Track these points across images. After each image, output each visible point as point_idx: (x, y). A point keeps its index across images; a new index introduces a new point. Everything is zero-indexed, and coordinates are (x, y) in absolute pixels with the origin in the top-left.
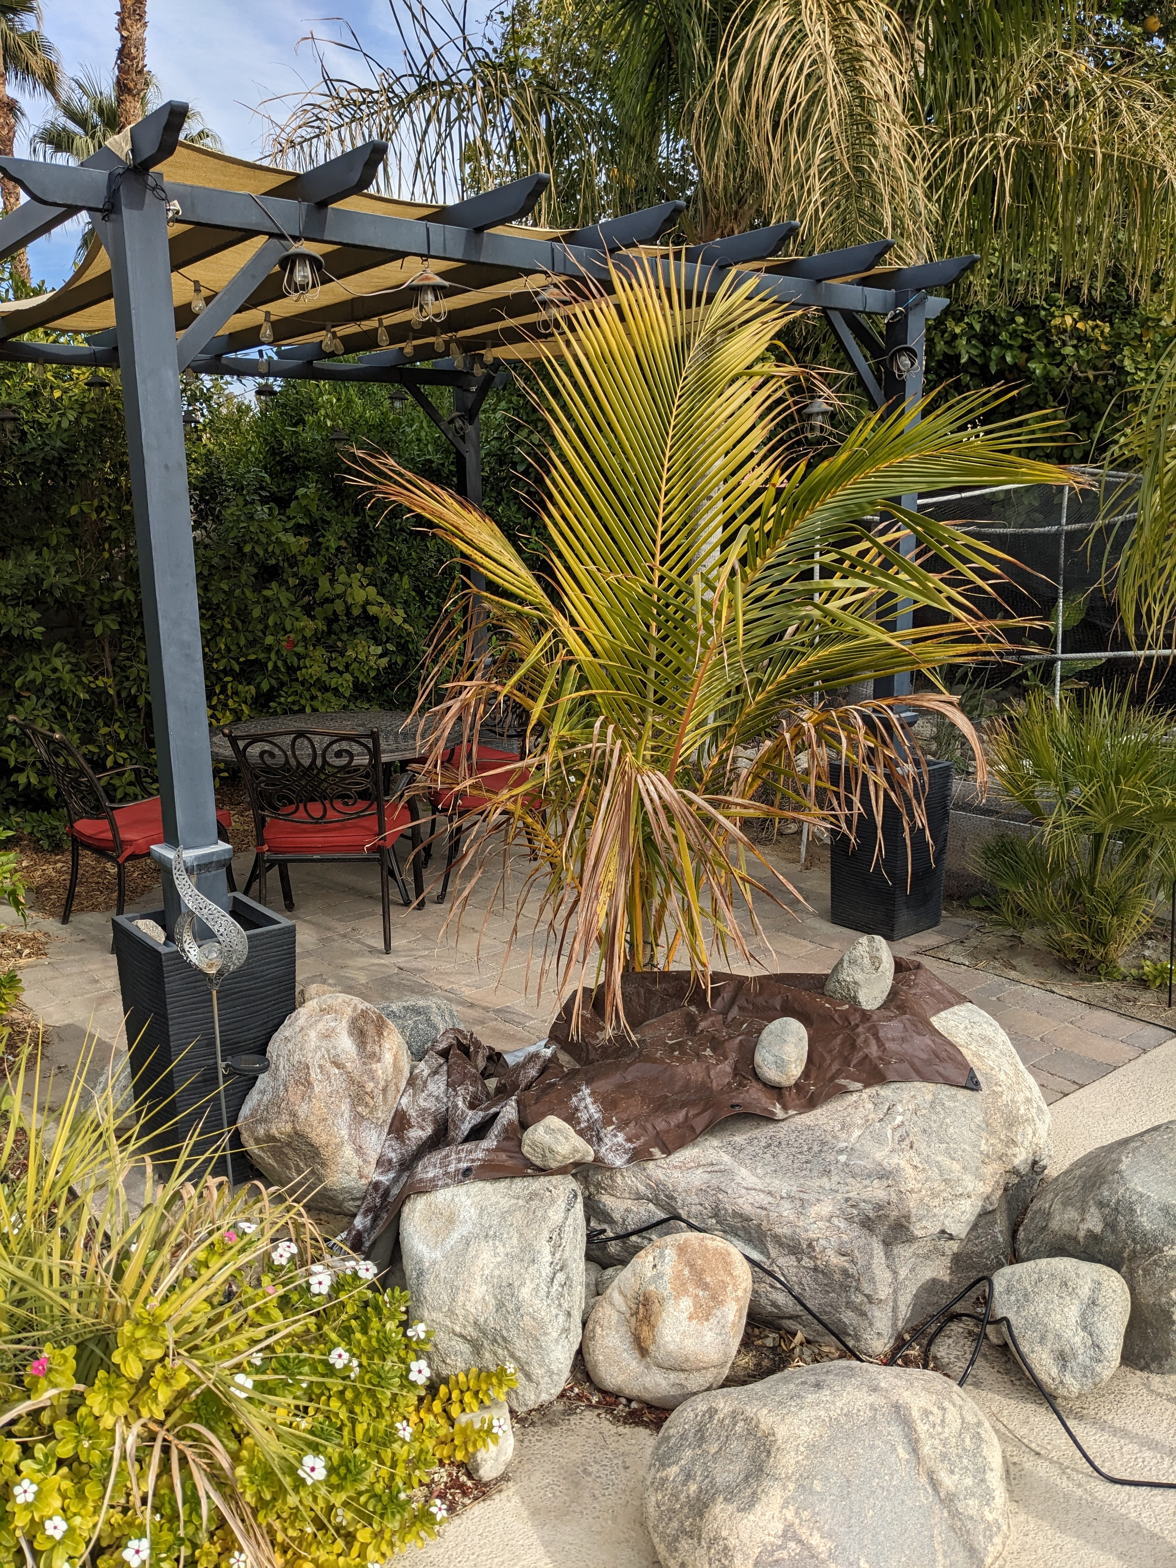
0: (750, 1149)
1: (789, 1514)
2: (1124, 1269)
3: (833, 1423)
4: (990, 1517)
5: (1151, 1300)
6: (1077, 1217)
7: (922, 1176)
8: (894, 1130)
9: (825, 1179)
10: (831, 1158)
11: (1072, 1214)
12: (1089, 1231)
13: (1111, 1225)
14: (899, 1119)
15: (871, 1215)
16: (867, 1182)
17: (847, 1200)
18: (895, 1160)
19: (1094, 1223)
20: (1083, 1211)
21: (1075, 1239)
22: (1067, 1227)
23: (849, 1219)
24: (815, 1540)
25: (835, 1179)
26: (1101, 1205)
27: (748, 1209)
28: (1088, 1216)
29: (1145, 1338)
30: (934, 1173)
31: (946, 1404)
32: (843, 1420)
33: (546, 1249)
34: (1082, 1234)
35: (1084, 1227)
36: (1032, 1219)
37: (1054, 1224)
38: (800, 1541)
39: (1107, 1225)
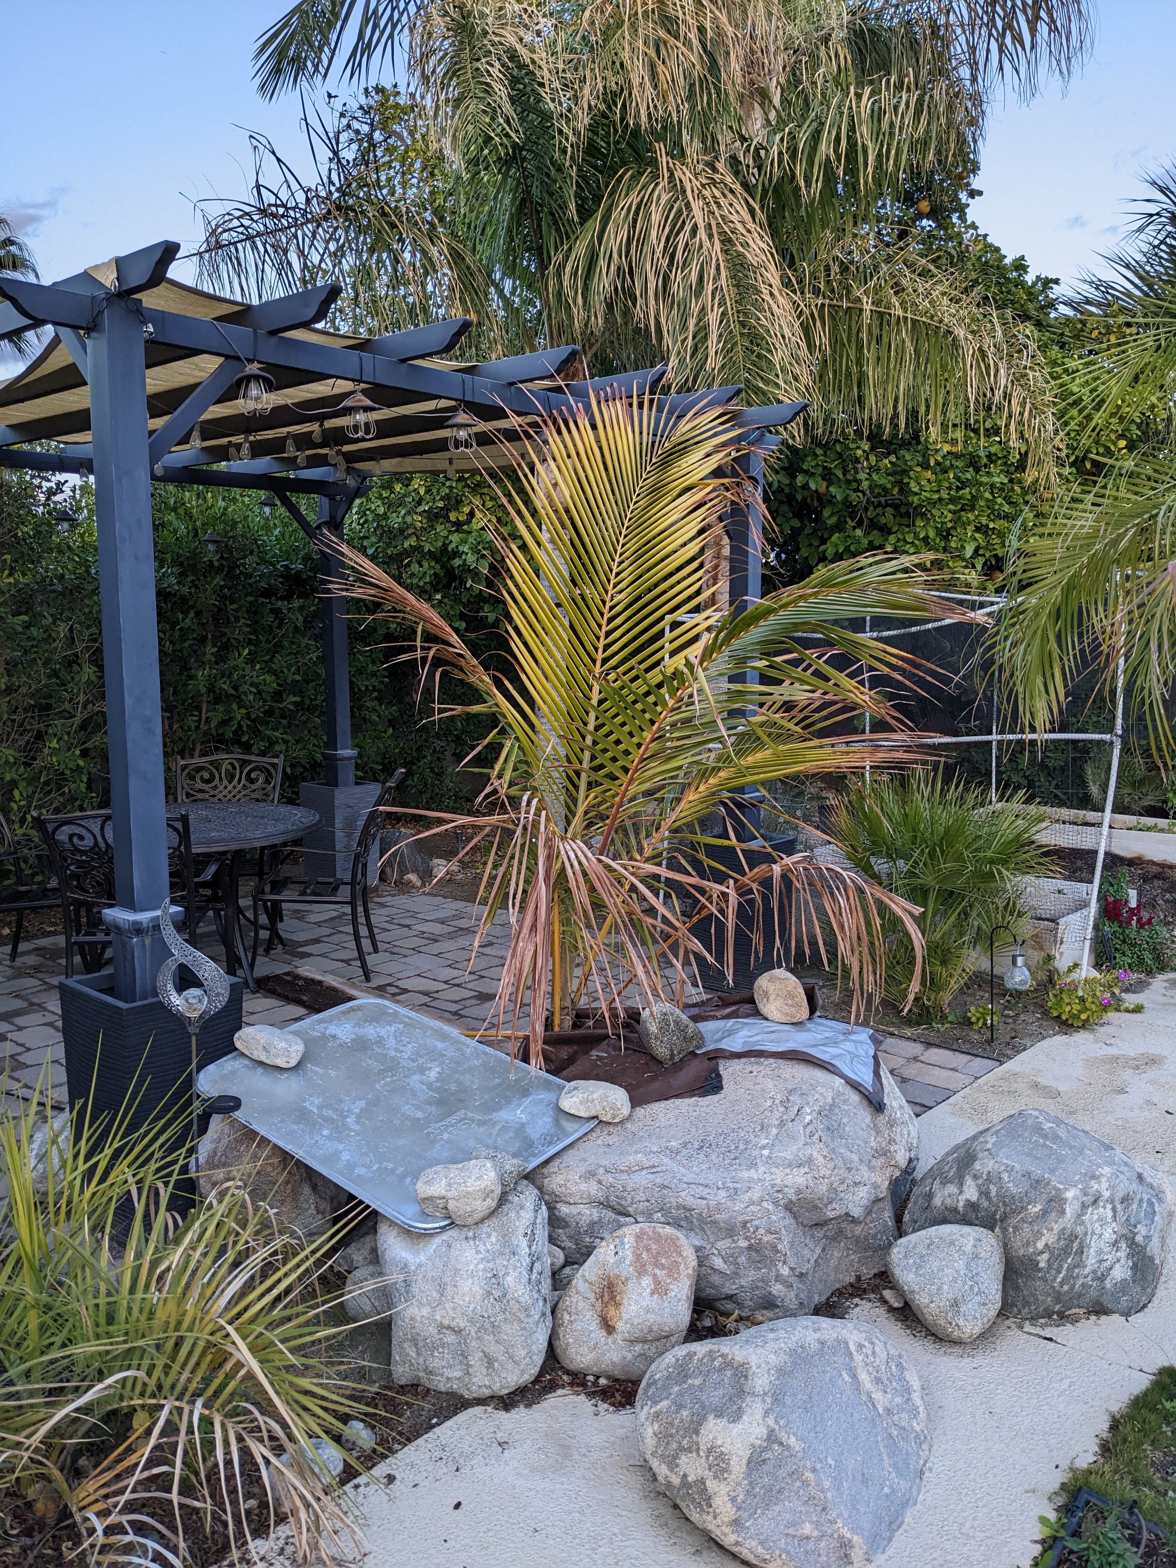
0: (685, 1152)
1: (771, 1421)
2: (997, 1230)
3: (792, 1352)
4: (918, 1429)
5: (1021, 1252)
6: (956, 1191)
7: (831, 1165)
8: (805, 1127)
9: (753, 1171)
10: (755, 1153)
11: (952, 1189)
12: (968, 1200)
13: (985, 1194)
14: (808, 1118)
15: (794, 1198)
16: (788, 1171)
17: (773, 1186)
18: (808, 1151)
19: (971, 1192)
20: (961, 1184)
21: (956, 1210)
22: (948, 1202)
23: (776, 1203)
24: (792, 1441)
25: (762, 1169)
26: (975, 1177)
27: (690, 1201)
28: (965, 1188)
29: (1017, 1287)
30: (840, 1163)
31: (874, 1340)
32: (799, 1350)
33: (524, 1243)
34: (961, 1204)
35: (962, 1198)
36: (915, 1203)
37: (937, 1201)
38: (781, 1444)
39: (981, 1193)
